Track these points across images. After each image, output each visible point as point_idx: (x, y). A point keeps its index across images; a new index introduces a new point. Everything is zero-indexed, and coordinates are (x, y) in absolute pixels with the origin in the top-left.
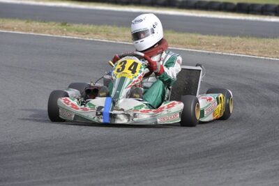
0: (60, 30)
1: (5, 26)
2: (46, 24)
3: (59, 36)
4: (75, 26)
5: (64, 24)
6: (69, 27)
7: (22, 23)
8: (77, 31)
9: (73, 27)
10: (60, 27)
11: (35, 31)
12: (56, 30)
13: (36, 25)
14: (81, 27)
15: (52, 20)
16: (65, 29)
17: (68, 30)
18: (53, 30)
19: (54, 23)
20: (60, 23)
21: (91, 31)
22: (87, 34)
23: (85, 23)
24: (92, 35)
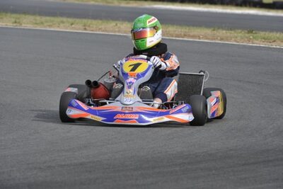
0: (247, 37)
1: (192, 34)
2: (233, 32)
3: (245, 44)
4: (262, 34)
5: (250, 32)
6: (255, 35)
7: (208, 32)
8: (264, 38)
9: (259, 35)
10: (247, 35)
11: (222, 39)
12: (242, 38)
13: (222, 33)
14: (267, 34)
15: (238, 28)
16: (251, 37)
17: (254, 38)
18: (239, 38)
19: (240, 31)
20: (246, 31)
21: (278, 38)
22: (274, 41)
23: (272, 30)
24: (279, 42)
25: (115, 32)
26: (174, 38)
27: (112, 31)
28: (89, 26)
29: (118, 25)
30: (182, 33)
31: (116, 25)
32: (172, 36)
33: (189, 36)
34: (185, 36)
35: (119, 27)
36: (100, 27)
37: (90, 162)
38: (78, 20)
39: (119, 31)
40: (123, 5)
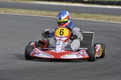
0: (76, 16)
1: (52, 14)
3: (75, 19)
4: (83, 14)
5: (78, 13)
6: (80, 15)
8: (84, 16)
9: (81, 15)
10: (76, 15)
12: (74, 16)
14: (85, 15)
15: (73, 12)
16: (78, 16)
18: (73, 16)
19: (73, 13)
20: (76, 13)
21: (90, 16)
22: (88, 17)
23: (87, 13)
24: (90, 18)
25: (19, 14)
26: (44, 16)
27: (17, 14)
28: (7, 11)
29: (20, 11)
30: (48, 14)
31: (19, 11)
32: (44, 15)
33: (51, 15)
34: (49, 15)
35: (21, 12)
36: (12, 11)
37: (7, 70)
38: (2, 9)
39: (20, 14)
40: (23, 2)
